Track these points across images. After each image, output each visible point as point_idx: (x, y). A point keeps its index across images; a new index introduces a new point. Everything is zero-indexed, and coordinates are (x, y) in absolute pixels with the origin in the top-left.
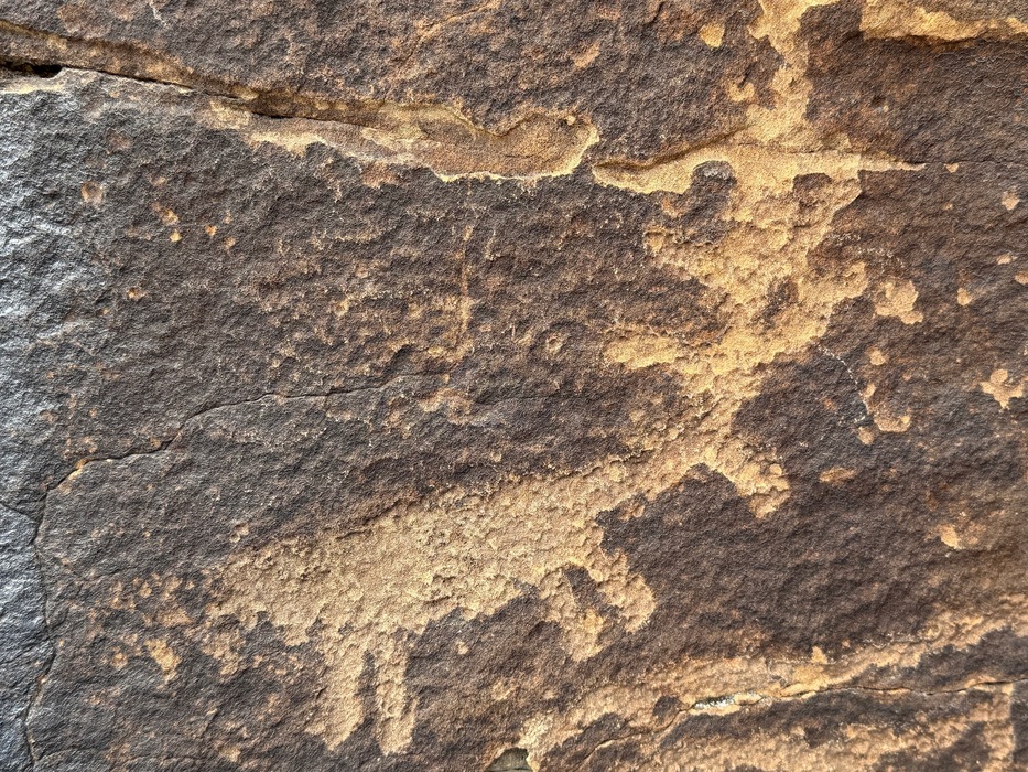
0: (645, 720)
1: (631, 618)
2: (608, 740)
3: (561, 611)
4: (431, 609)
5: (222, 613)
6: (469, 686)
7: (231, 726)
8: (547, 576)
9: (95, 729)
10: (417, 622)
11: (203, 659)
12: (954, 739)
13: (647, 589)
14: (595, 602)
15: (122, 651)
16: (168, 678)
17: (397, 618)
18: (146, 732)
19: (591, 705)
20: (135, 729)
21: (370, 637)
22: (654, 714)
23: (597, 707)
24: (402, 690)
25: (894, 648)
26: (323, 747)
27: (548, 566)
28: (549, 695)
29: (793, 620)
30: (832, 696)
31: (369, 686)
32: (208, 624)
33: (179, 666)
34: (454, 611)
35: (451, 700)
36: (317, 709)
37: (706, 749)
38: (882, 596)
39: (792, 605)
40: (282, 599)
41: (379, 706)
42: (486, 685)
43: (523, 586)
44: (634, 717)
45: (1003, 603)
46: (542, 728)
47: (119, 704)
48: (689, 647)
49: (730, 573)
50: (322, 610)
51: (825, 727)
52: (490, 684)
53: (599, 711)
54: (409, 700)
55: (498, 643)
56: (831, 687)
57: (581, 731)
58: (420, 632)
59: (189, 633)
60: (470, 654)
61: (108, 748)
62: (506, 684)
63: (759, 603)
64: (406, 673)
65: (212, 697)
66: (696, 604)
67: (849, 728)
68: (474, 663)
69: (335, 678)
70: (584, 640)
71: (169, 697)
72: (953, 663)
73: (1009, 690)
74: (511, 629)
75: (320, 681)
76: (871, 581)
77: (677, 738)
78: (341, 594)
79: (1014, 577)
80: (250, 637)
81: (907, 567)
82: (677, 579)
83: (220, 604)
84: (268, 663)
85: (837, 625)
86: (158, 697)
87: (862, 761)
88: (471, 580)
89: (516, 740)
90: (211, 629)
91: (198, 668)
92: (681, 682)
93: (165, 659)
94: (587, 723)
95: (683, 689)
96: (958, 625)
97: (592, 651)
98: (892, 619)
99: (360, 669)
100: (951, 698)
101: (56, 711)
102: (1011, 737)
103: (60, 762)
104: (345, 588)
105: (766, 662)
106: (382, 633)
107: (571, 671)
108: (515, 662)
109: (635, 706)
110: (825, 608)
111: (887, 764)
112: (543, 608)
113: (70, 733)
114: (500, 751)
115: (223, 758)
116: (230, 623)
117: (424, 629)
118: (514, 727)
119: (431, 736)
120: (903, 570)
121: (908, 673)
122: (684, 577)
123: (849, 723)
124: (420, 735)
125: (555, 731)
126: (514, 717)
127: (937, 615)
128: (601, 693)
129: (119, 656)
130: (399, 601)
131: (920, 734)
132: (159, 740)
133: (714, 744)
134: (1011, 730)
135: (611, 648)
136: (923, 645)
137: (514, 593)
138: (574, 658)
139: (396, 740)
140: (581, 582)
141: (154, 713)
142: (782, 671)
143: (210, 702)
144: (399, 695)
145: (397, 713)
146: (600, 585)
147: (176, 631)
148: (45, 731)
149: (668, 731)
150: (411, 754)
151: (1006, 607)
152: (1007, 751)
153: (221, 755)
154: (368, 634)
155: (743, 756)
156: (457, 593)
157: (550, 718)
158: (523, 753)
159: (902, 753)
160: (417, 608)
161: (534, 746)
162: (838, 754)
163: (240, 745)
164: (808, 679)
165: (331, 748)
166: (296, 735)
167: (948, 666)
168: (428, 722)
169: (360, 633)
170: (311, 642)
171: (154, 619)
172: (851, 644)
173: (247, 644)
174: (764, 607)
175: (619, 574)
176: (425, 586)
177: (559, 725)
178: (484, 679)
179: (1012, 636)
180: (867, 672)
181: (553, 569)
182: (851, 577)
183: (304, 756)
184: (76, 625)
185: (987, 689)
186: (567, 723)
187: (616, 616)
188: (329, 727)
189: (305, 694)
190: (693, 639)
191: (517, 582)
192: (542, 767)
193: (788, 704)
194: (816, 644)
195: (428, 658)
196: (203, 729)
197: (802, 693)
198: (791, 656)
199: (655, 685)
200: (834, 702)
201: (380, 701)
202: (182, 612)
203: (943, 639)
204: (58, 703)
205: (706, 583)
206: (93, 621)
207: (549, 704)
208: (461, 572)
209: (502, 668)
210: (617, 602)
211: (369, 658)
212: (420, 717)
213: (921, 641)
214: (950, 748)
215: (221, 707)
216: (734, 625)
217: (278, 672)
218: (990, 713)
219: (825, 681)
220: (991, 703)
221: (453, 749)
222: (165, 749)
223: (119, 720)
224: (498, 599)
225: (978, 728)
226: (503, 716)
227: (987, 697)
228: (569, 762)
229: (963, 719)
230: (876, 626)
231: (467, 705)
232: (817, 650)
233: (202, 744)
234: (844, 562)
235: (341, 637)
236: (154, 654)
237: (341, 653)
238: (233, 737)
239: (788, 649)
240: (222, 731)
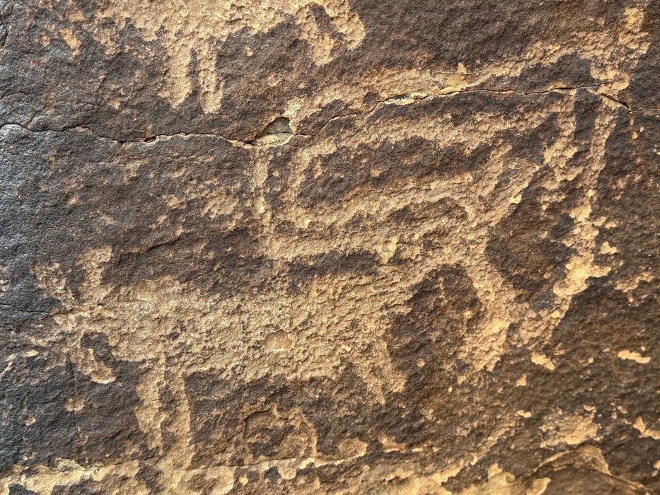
0: (358, 105)
1: (351, 41)
2: (336, 116)
3: (309, 33)
4: (230, 26)
5: (104, 16)
6: (254, 76)
7: (113, 87)
8: (300, 10)
9: (33, 82)
10: (222, 33)
11: (95, 44)
12: (539, 123)
13: (361, 23)
14: (330, 29)
15: (46, 35)
16: (74, 54)
17: (210, 30)
18: (64, 86)
19: (327, 94)
20: (57, 83)
21: (194, 41)
22: (364, 102)
23: (330, 96)
24: (214, 76)
25: (507, 65)
26: (169, 105)
27: (300, 3)
28: (302, 86)
29: (447, 45)
30: (468, 94)
31: (194, 71)
32: (96, 22)
33: (81, 46)
34: (244, 28)
35: (243, 83)
36: (164, 82)
37: (394, 126)
38: (501, 30)
39: (447, 35)
40: (139, 12)
41: (201, 83)
42: (263, 76)
43: (285, 15)
44: (352, 103)
45: (573, 37)
46: (298, 106)
47: (47, 68)
48: (385, 61)
49: (411, 14)
50: (165, 20)
51: (463, 114)
52: (266, 76)
53: (332, 98)
54: (219, 82)
55: (271, 50)
56: (468, 89)
57: (320, 110)
58: (224, 40)
59: (85, 26)
60: (254, 56)
61: (42, 94)
62: (276, 77)
63: (427, 33)
64: (217, 65)
65: (101, 68)
66: (390, 34)
67: (478, 115)
68: (257, 62)
69: (174, 64)
70: (323, 53)
71: (76, 65)
72: (541, 74)
73: (573, 93)
74: (278, 42)
75: (165, 65)
76: (495, 21)
77: (377, 118)
78: (175, 12)
79: (581, 20)
80: (122, 33)
81: (516, 12)
82: (379, 17)
83: (103, 10)
84: (133, 51)
85: (473, 49)
86: (69, 65)
87: (485, 135)
88: (253, 9)
89: (282, 112)
90: (98, 26)
91: (92, 49)
92: (380, 84)
93: (72, 42)
94: (324, 104)
95: (381, 88)
96: (545, 50)
97: (327, 60)
98: (507, 46)
99: (189, 59)
100: (539, 96)
101: (10, 69)
102: (574, 122)
103: (14, 101)
104: (177, 8)
105: (431, 72)
106: (201, 39)
107: (314, 72)
108: (280, 64)
109: (352, 97)
110: (466, 38)
111: (499, 138)
112: (297, 30)
113: (19, 83)
114: (273, 118)
115: (110, 106)
116: (109, 23)
117: (226, 38)
118: (281, 104)
119: (233, 105)
120: (514, 13)
121: (514, 80)
122: (383, 16)
123: (478, 112)
124: (226, 103)
125: (305, 109)
126: (281, 97)
127: (533, 43)
128: (333, 87)
129: (45, 38)
130: (210, 19)
131: (519, 120)
132: (71, 92)
133: (398, 123)
134: (574, 118)
135: (339, 59)
136: (524, 63)
137: (280, 20)
138: (316, 64)
139: (212, 105)
140: (321, 16)
141: (68, 74)
142: (439, 78)
143: (100, 71)
144: (212, 78)
145: (212, 89)
146: (332, 19)
147: (78, 25)
148: (4, 80)
149: (372, 113)
150: (221, 114)
151: (575, 39)
152: (571, 131)
153: (109, 104)
154: (192, 38)
155: (415, 130)
156: (246, 17)
157: (302, 100)
158: (287, 120)
159: (508, 131)
160: (221, 25)
161: (293, 116)
162: (471, 130)
163: (120, 99)
164: (454, 84)
165: (174, 107)
166: (152, 96)
167: (537, 76)
168: (230, 95)
169: (188, 38)
170: (158, 40)
171: (64, 16)
172: (481, 62)
173: (120, 37)
174: (430, 37)
175: (344, 13)
176: (226, 11)
177: (307, 105)
178: (263, 72)
179: (577, 58)
180: (489, 80)
181: (303, 6)
182: (483, 17)
183: (158, 110)
184: (18, 16)
185: (560, 92)
186: (312, 104)
187: (341, 39)
188: (172, 94)
189: (157, 71)
190: (388, 57)
191: (282, 13)
192: (298, 129)
193: (442, 99)
194: (460, 61)
195: (229, 57)
196: (97, 87)
197: (451, 93)
198: (445, 69)
199: (365, 84)
200: (469, 98)
201: (201, 80)
202: (80, 13)
203: (536, 59)
204: (10, 64)
205: (396, 20)
206: (28, 15)
207: (302, 91)
208: (248, 4)
209: (273, 66)
210: (343, 30)
211: (194, 54)
212: (225, 93)
213: (522, 60)
214: (537, 128)
215: (107, 74)
216: (412, 48)
217: (139, 57)
218: (562, 107)
219: (465, 85)
220: (562, 101)
221: (246, 114)
222: (76, 97)
223: (48, 78)
224: (270, 22)
225: (554, 116)
226: (275, 97)
227: (560, 97)
228: (313, 127)
229: (545, 110)
230: (497, 50)
231: (253, 87)
232: (460, 65)
233: (97, 96)
234: (479, 7)
235: (176, 39)
236: (65, 38)
237: (177, 50)
238: (115, 94)
239: (444, 64)
240: (109, 89)
